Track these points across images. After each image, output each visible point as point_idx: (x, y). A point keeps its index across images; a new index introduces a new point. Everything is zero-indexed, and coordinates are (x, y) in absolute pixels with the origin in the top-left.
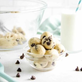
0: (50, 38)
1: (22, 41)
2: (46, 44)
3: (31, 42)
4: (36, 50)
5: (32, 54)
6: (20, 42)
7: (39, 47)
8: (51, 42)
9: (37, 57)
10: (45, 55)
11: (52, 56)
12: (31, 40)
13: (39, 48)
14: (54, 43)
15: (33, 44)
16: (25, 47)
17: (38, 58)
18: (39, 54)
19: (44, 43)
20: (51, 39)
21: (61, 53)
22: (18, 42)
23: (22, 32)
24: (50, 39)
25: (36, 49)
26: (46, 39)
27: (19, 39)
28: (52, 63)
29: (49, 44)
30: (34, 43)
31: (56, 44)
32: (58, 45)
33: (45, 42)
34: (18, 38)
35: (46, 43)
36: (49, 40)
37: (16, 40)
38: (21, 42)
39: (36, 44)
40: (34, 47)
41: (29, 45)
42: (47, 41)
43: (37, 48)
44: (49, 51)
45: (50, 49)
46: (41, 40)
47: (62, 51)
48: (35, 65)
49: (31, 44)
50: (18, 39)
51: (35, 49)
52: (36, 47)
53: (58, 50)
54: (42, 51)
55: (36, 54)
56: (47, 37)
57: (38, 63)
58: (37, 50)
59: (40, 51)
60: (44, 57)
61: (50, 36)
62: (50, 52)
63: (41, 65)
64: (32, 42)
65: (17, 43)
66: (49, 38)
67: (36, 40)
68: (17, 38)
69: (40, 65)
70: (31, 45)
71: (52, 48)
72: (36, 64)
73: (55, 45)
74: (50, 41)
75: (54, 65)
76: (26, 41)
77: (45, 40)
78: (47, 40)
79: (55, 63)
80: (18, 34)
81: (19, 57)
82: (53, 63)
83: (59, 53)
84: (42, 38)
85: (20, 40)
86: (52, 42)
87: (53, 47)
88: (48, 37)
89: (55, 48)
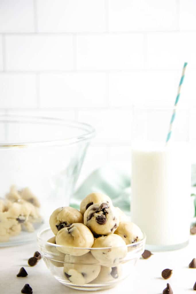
0: (104, 207)
1: (31, 222)
2: (93, 222)
3: (56, 218)
4: (69, 235)
5: (60, 246)
6: (26, 225)
7: (78, 228)
8: (108, 215)
9: (71, 255)
10: (92, 247)
11: (110, 250)
12: (57, 213)
13: (78, 231)
14: (114, 219)
15: (61, 223)
16: (42, 234)
17: (74, 257)
18: (77, 246)
19: (90, 219)
20: (106, 209)
21: (133, 243)
22: (22, 226)
23: (32, 201)
24: (103, 210)
25: (69, 233)
26: (94, 209)
27: (25, 216)
28: (111, 270)
29: (101, 221)
30: (63, 221)
31: (120, 223)
32: (124, 225)
33: (92, 215)
34: (23, 214)
35: (94, 219)
36: (102, 212)
37: (18, 219)
38: (30, 226)
39: (68, 223)
40: (65, 229)
41: (51, 226)
42: (96, 215)
43: (73, 231)
44: (102, 238)
45: (105, 235)
46: (83, 214)
47: (136, 240)
48: (68, 276)
49: (58, 223)
50: (21, 218)
51: (66, 235)
52: (69, 229)
53: (125, 237)
54: (84, 238)
55: (70, 247)
56: (97, 204)
57: (76, 269)
58: (73, 235)
59: (81, 238)
60: (90, 252)
61: (105, 202)
62: (104, 240)
63: (83, 275)
64: (58, 219)
65: (19, 226)
66: (102, 206)
67: (69, 212)
68: (20, 215)
69: (81, 275)
70: (57, 226)
71: (110, 231)
72: (69, 274)
73: (118, 225)
74: (105, 213)
75: (116, 275)
76: (43, 223)
77: (92, 212)
78: (97, 212)
79: (119, 270)
80: (21, 203)
81: (26, 263)
82: (114, 269)
83: (127, 244)
84: (85, 207)
85: (27, 218)
86: (109, 217)
87: (112, 230)
88: (100, 205)
89: (116, 232)
